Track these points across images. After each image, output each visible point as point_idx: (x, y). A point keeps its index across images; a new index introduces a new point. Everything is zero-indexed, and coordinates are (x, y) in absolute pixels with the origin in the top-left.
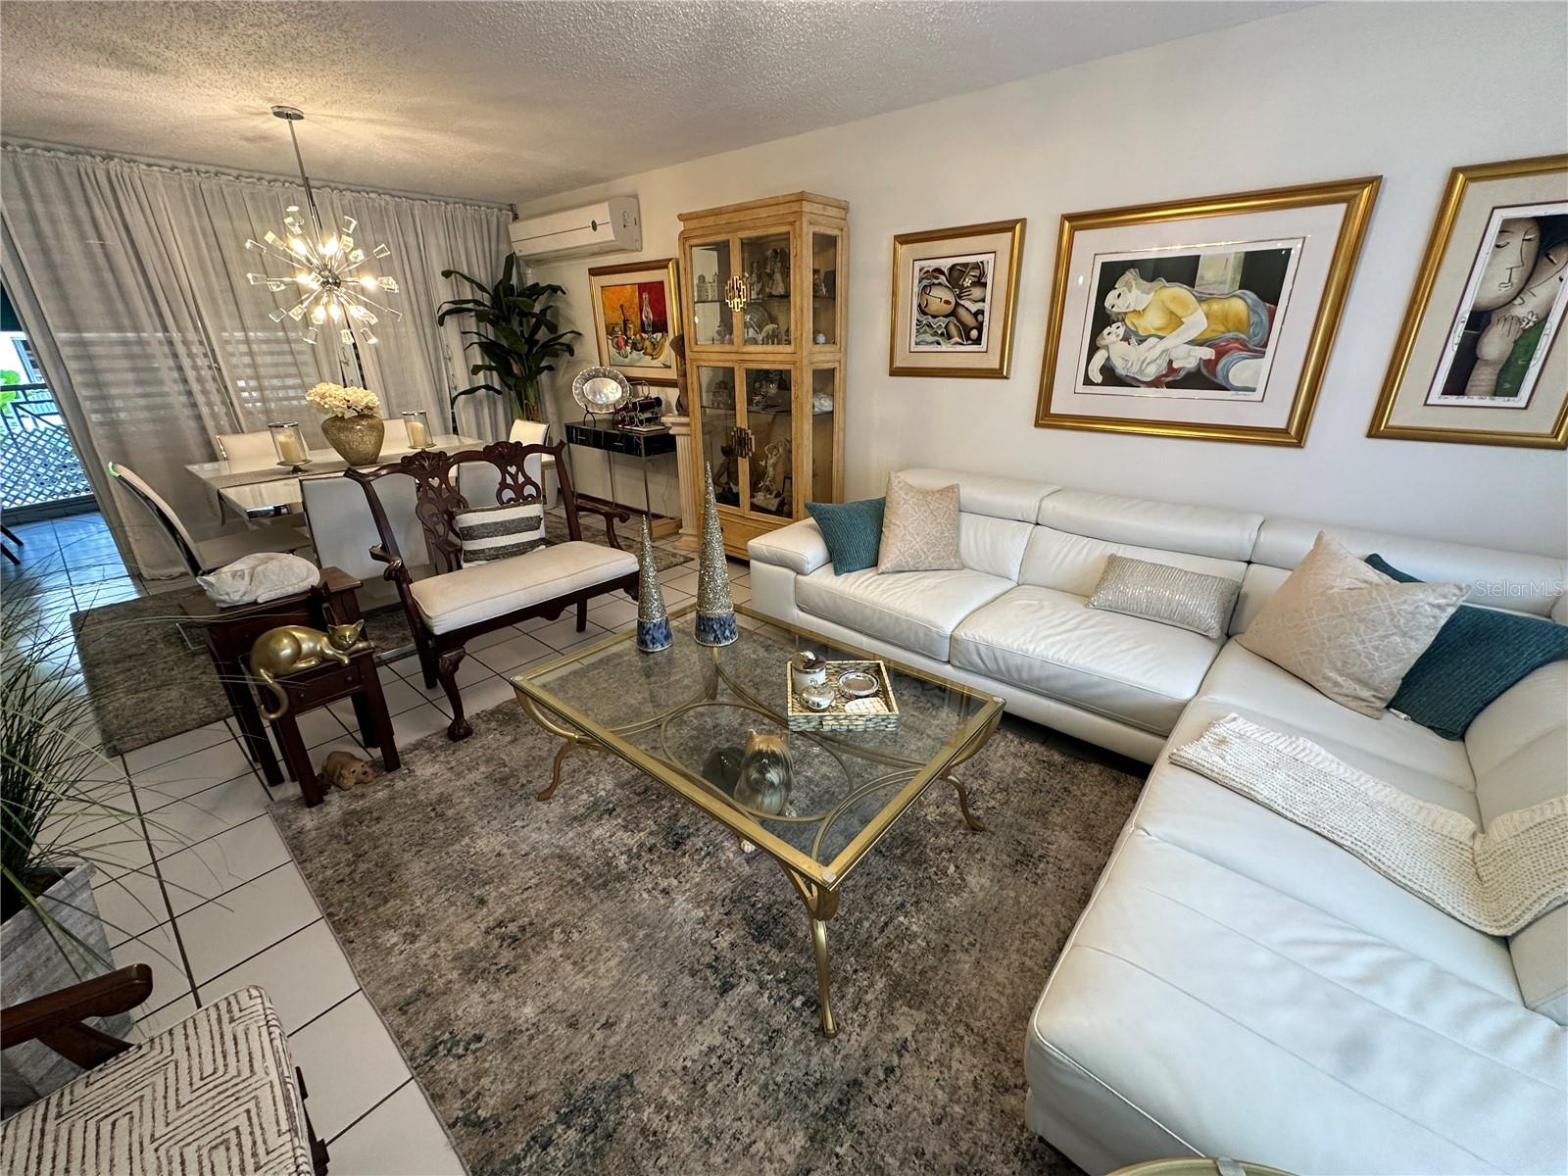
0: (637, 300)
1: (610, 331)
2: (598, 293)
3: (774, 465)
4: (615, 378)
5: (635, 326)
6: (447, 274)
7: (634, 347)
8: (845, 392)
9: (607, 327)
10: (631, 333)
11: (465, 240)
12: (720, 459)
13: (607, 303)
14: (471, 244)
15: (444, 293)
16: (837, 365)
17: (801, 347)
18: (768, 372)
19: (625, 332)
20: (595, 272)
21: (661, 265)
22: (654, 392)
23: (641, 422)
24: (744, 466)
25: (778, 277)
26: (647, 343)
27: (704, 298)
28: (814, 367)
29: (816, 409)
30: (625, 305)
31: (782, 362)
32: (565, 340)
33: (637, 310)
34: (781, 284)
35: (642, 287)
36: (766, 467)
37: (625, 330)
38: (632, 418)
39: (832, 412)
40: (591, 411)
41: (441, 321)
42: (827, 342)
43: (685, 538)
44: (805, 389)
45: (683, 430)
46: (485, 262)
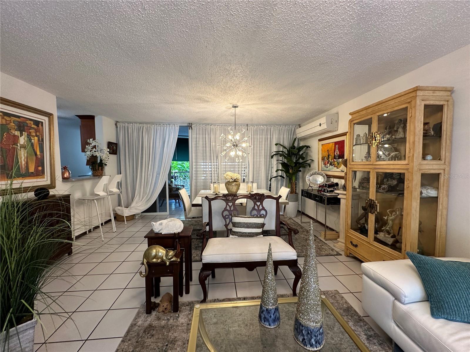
0: (333, 148)
1: (323, 159)
2: (321, 147)
3: (393, 220)
4: (322, 175)
5: (332, 157)
6: (276, 145)
7: (331, 164)
8: (448, 186)
9: (322, 158)
10: (330, 159)
11: (284, 135)
12: (361, 212)
13: (323, 149)
14: (285, 136)
15: (275, 149)
16: (442, 172)
17: (413, 161)
18: (392, 174)
19: (328, 159)
20: (320, 140)
21: (344, 134)
22: (336, 181)
23: (328, 192)
24: (372, 218)
25: (400, 130)
26: (336, 163)
27: (358, 143)
28: (423, 172)
29: (423, 195)
30: (329, 150)
31: (399, 169)
32: (309, 162)
33: (333, 151)
34: (402, 133)
35: (336, 143)
36: (387, 220)
37: (328, 158)
38: (324, 189)
39: (437, 197)
40: (311, 186)
41: (272, 157)
42: (434, 159)
43: (339, 243)
44: (414, 182)
45: (344, 197)
46: (288, 141)
